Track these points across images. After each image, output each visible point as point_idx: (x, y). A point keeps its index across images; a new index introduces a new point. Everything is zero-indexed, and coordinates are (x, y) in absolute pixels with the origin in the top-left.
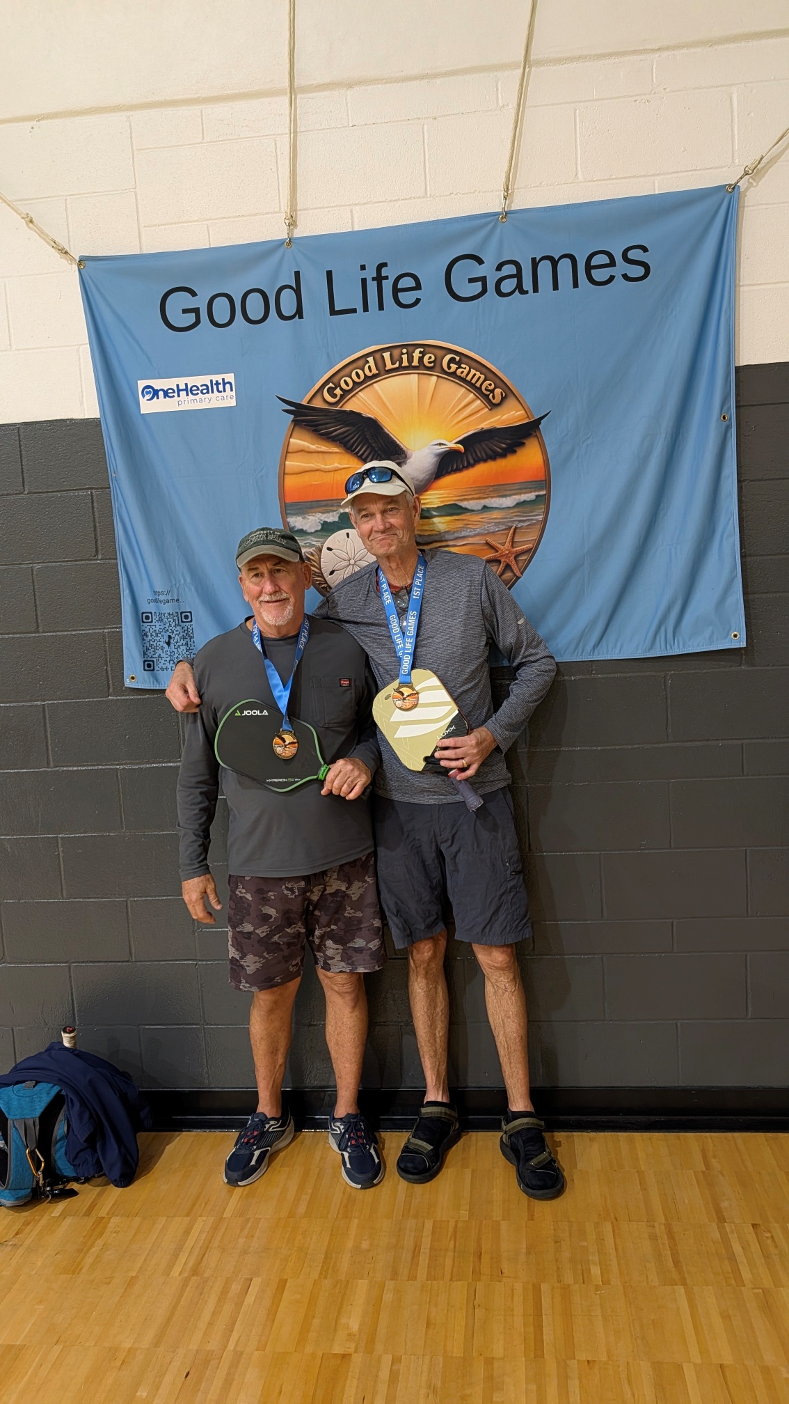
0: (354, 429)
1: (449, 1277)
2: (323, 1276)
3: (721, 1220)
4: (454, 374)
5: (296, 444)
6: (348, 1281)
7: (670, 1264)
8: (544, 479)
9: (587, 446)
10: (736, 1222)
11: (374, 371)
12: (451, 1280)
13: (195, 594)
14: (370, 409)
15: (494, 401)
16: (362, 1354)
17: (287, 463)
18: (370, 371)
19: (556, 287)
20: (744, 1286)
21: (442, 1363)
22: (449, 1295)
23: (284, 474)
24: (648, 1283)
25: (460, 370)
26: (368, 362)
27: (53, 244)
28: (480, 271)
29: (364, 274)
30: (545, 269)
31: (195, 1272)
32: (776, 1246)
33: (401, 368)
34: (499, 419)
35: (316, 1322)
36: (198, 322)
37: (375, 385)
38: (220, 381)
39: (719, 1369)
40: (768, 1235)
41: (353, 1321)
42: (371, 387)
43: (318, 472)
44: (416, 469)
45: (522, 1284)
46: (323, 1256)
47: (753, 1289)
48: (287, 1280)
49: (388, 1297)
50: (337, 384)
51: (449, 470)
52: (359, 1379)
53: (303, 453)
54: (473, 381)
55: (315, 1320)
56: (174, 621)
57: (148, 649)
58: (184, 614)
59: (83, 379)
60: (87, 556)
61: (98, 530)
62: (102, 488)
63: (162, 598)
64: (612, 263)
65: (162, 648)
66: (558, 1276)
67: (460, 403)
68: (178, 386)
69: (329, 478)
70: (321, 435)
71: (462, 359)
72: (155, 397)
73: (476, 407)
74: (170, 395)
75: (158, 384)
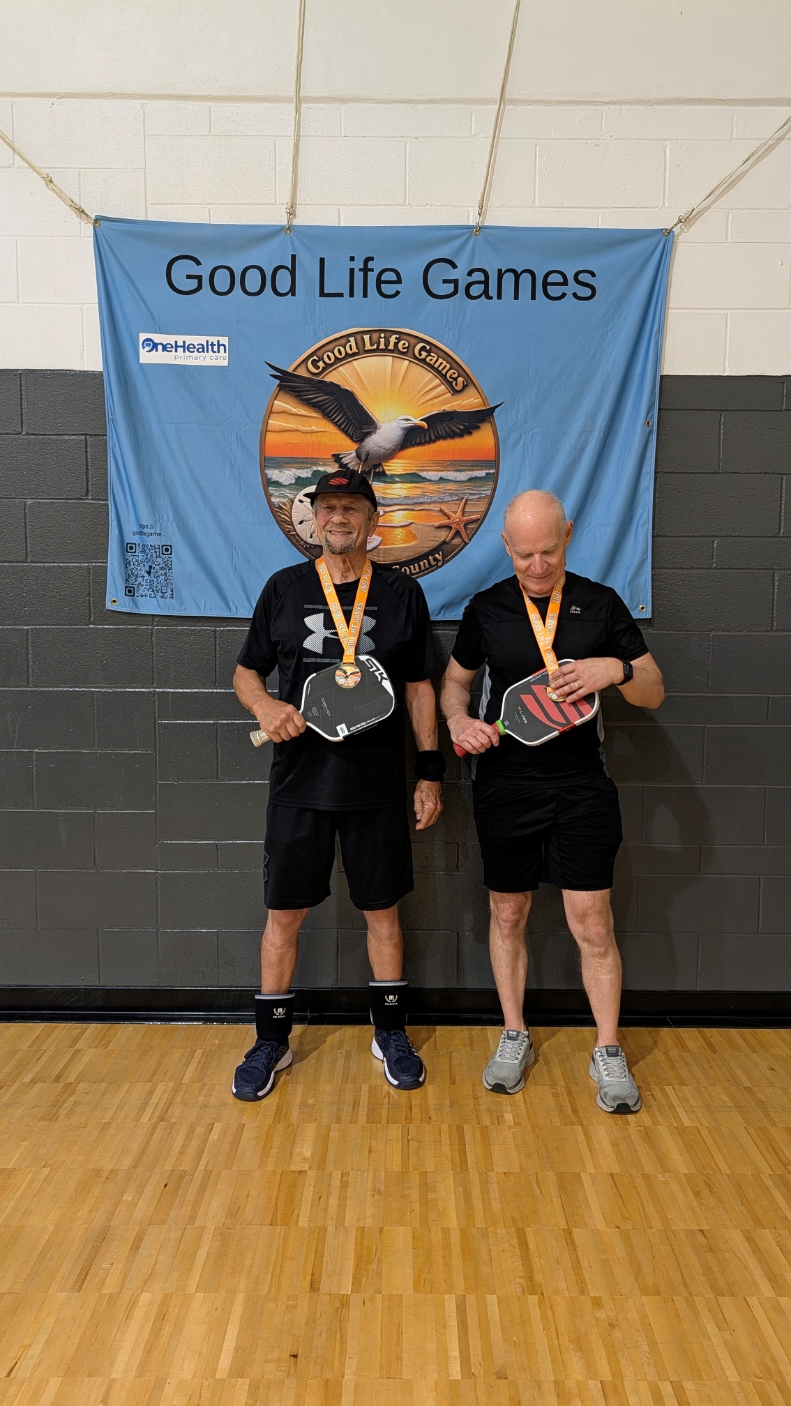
0: (332, 398)
1: (386, 1121)
4: (424, 361)
5: (280, 405)
6: (299, 1124)
7: (570, 1112)
8: (494, 459)
9: (533, 434)
11: (355, 350)
12: (387, 1123)
13: (176, 531)
14: (348, 383)
15: (456, 388)
16: (315, 1171)
17: (270, 421)
18: (351, 349)
19: (516, 297)
22: (387, 1133)
23: (266, 431)
24: (551, 1124)
25: (429, 358)
26: (349, 341)
27: (72, 203)
28: (453, 274)
29: (352, 265)
30: (509, 279)
31: (162, 1119)
33: (377, 350)
34: (459, 404)
35: (274, 1151)
36: (200, 287)
37: (354, 362)
38: (216, 343)
39: (610, 1176)
41: (306, 1149)
42: (350, 363)
43: (296, 432)
44: (384, 439)
45: (447, 1125)
46: (275, 1108)
49: (334, 1135)
50: (321, 358)
51: (413, 443)
52: (314, 1186)
53: (286, 414)
54: (440, 369)
55: (272, 1150)
56: (156, 552)
57: (130, 576)
58: (164, 547)
59: (84, 335)
60: (78, 496)
61: (90, 473)
62: (95, 435)
63: (146, 530)
64: (565, 283)
65: (143, 577)
66: (478, 1120)
67: (427, 386)
68: (176, 342)
69: (306, 438)
70: (302, 400)
71: (431, 348)
72: (154, 350)
73: (442, 391)
74: (168, 349)
75: (157, 338)
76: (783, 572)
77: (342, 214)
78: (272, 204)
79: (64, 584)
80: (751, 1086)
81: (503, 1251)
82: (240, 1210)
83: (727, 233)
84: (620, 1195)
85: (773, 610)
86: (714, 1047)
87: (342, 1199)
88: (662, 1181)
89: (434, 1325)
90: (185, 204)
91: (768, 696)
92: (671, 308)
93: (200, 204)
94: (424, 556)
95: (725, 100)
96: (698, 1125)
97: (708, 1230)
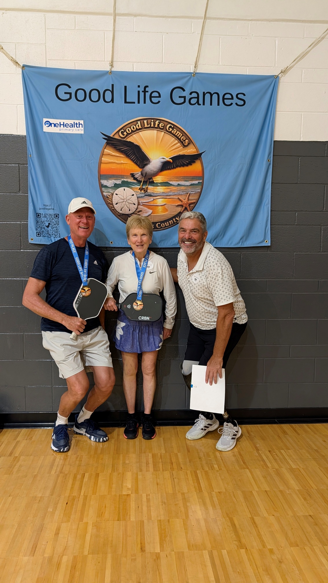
1: (162, 470)
2: (113, 472)
3: (258, 450)
4: (171, 132)
5: (106, 151)
6: (123, 473)
7: (242, 463)
8: (202, 176)
9: (218, 165)
10: (263, 450)
11: (140, 127)
12: (163, 471)
14: (137, 141)
15: (185, 144)
16: (134, 494)
17: (102, 159)
18: (138, 127)
19: (211, 104)
20: (269, 468)
21: (165, 496)
22: (163, 475)
23: (101, 163)
24: (235, 469)
25: (173, 131)
26: (138, 123)
27: (12, 59)
28: (183, 94)
29: (139, 89)
30: (208, 96)
31: (61, 472)
32: (278, 457)
33: (150, 127)
34: (186, 152)
35: (114, 486)
36: (70, 98)
37: (140, 132)
38: (78, 123)
39: (265, 492)
40: (275, 453)
41: (129, 484)
42: (138, 133)
43: (114, 164)
44: (153, 167)
45: (190, 471)
46: (111, 466)
47: (272, 469)
48: (99, 474)
49: (140, 477)
50: (125, 130)
51: (166, 169)
52: (135, 501)
53: (110, 155)
54: (178, 136)
56: (52, 217)
57: (38, 228)
58: (55, 215)
59: (18, 118)
60: (15, 192)
61: (21, 181)
62: (23, 164)
63: (47, 207)
64: (232, 98)
65: (44, 228)
66: (203, 468)
67: (172, 144)
68: (60, 123)
69: (118, 166)
70: (117, 149)
71: (174, 127)
72: (50, 126)
73: (179, 145)
74: (56, 126)
75: (52, 121)
76: (325, 227)
77: (135, 66)
78: (104, 61)
79: (9, 231)
80: (317, 449)
81: (225, 529)
82: (103, 514)
83: (302, 78)
84: (271, 500)
85: (321, 243)
86: (298, 432)
87: (149, 507)
88: (288, 493)
89: (201, 566)
90: (64, 60)
91: (319, 280)
92: (279, 111)
93: (71, 60)
94: (171, 219)
95: (301, 21)
96: (299, 467)
97: (312, 515)
